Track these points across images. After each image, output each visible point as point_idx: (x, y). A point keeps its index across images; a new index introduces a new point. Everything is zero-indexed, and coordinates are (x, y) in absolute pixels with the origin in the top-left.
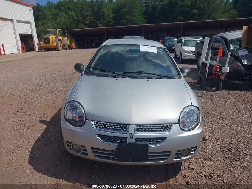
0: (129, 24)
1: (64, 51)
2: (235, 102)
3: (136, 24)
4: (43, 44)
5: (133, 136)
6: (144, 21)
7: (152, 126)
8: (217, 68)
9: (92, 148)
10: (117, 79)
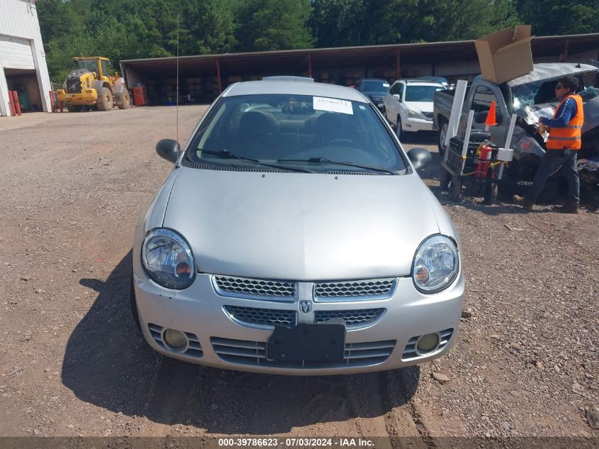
0: (274, 47)
1: (117, 111)
2: (528, 230)
3: (290, 48)
4: (65, 95)
5: (308, 308)
6: (309, 41)
7: (352, 283)
8: (485, 152)
9: (213, 339)
10: (263, 176)
